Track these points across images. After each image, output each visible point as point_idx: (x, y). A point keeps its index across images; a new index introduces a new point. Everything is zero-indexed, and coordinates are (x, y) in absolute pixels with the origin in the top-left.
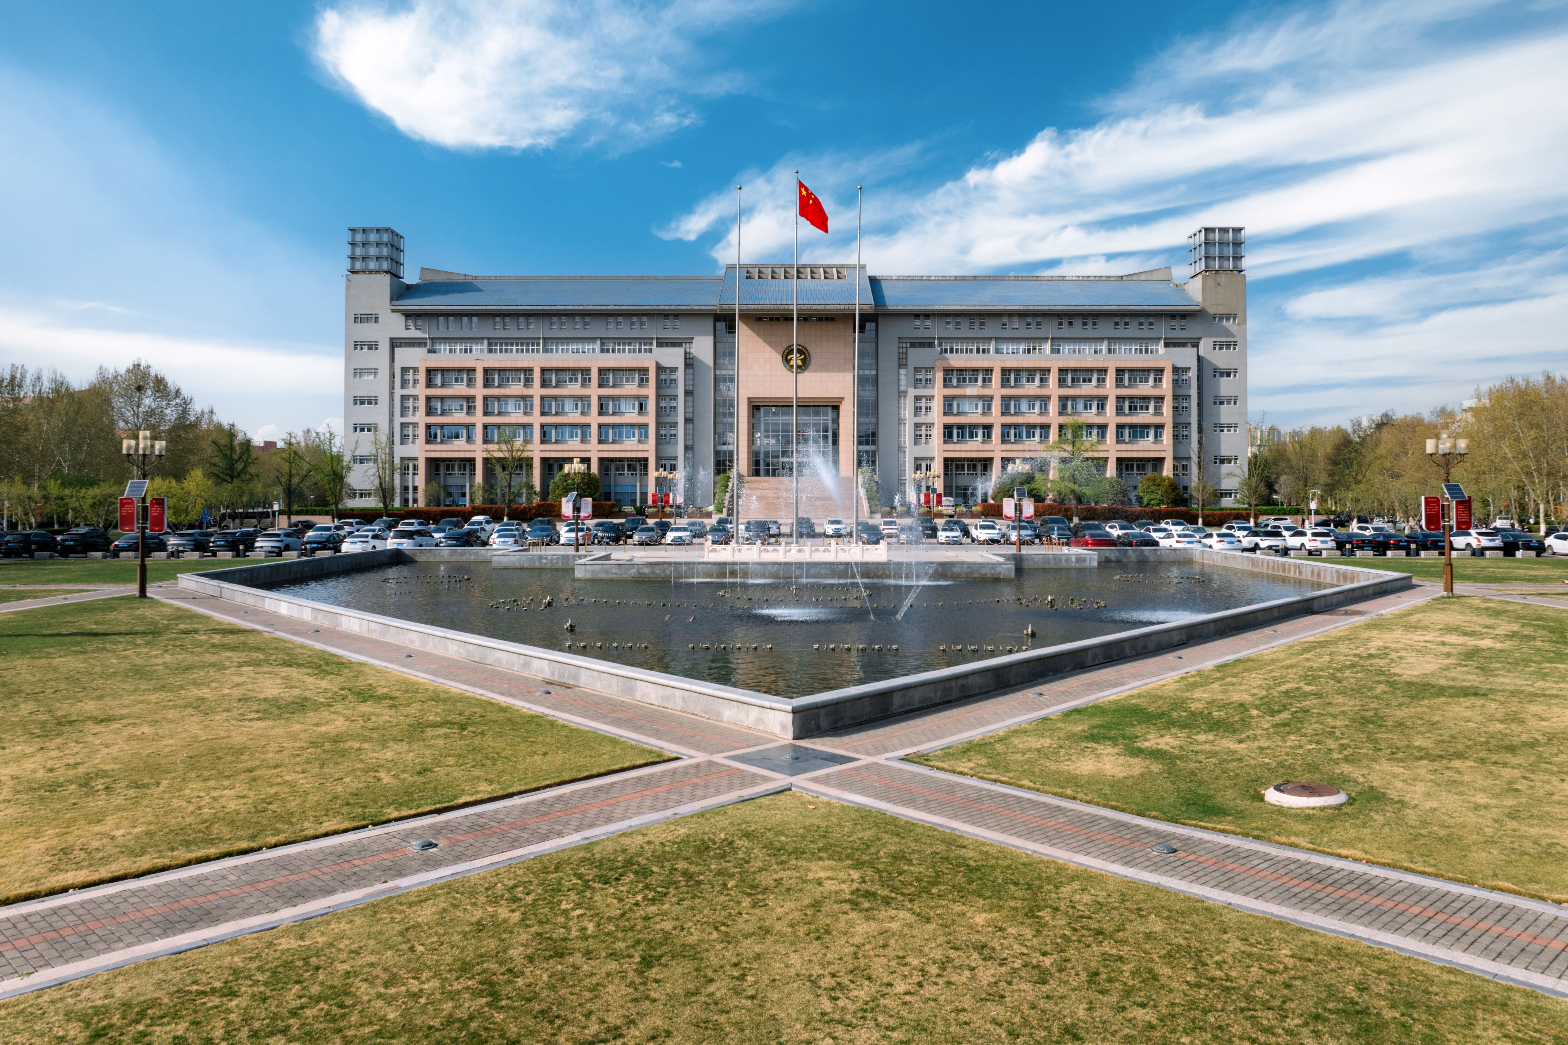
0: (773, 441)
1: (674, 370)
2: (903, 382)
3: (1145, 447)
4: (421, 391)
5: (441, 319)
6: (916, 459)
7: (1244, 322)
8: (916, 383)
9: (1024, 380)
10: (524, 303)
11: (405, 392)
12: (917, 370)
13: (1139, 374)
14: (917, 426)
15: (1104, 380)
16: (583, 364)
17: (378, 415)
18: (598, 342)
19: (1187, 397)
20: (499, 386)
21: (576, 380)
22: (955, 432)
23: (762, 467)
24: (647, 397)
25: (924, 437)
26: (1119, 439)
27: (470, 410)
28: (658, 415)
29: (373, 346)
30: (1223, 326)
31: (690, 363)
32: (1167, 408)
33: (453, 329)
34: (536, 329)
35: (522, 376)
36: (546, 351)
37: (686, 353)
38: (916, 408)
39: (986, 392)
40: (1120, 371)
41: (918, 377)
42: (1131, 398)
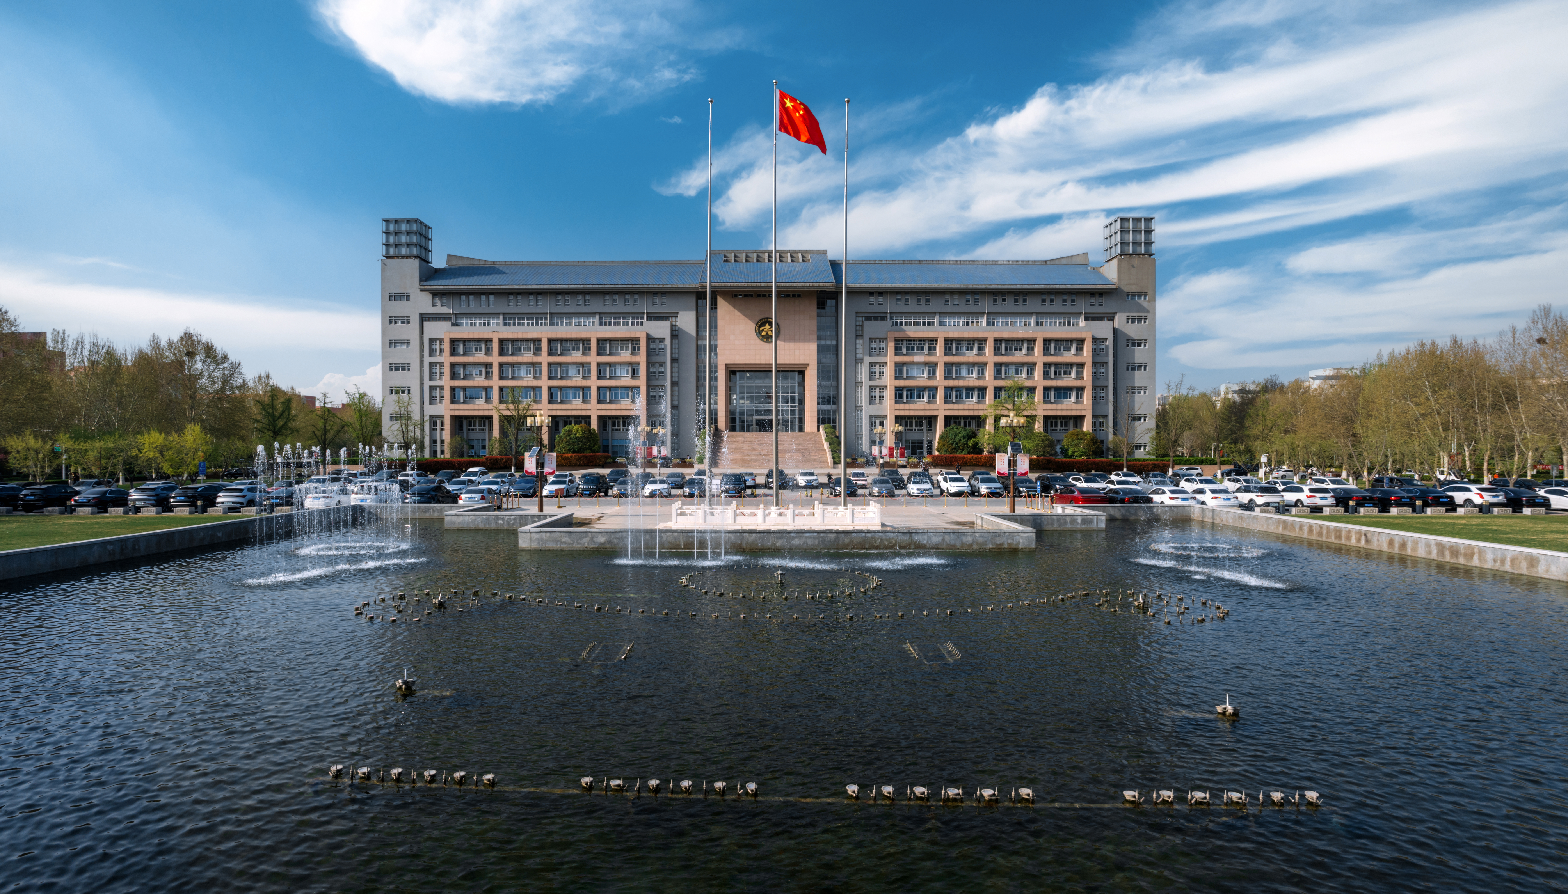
0: (747, 402)
1: (663, 340)
2: (860, 351)
3: (1068, 407)
4: (446, 359)
5: (463, 297)
6: (871, 416)
7: (1153, 299)
8: (871, 352)
9: (964, 349)
10: (533, 284)
11: (433, 360)
12: (872, 340)
13: (1064, 344)
14: (872, 388)
15: (1033, 349)
16: (584, 335)
17: (411, 379)
18: (597, 317)
19: (1106, 363)
20: (513, 354)
21: (578, 349)
22: (905, 393)
23: (738, 423)
24: (639, 363)
25: (878, 398)
26: (1046, 399)
27: (488, 375)
28: (648, 379)
29: (405, 320)
30: (1138, 303)
31: (675, 333)
32: (1087, 373)
33: (473, 305)
34: (544, 305)
35: (532, 346)
36: (552, 324)
37: (672, 326)
38: (871, 373)
39: (932, 359)
40: (1047, 341)
41: (873, 346)
42: (1057, 364)
